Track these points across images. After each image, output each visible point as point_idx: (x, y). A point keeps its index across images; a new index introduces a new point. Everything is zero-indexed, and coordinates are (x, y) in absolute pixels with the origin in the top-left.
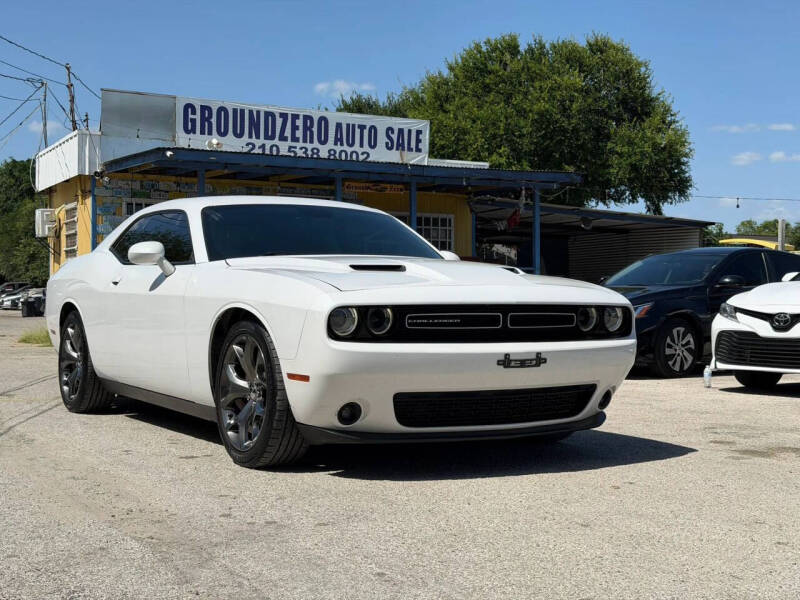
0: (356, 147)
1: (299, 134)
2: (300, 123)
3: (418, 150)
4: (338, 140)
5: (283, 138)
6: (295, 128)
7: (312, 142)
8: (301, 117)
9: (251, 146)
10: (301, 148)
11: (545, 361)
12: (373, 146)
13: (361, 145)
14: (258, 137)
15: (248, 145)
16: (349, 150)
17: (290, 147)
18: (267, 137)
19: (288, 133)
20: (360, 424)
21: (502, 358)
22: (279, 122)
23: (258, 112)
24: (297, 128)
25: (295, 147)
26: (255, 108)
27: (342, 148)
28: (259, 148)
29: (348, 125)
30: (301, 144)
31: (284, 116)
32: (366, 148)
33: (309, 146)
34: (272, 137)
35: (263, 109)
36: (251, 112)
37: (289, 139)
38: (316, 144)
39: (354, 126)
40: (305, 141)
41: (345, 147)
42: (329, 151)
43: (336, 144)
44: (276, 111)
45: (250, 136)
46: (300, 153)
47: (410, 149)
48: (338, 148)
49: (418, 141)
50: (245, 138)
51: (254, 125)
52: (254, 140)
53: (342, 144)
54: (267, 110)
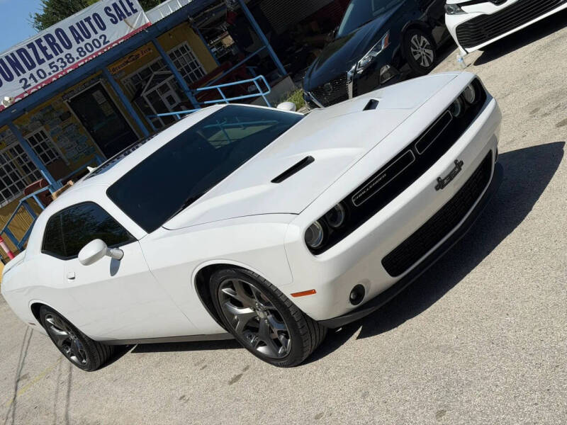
0: (94, 36)
1: (49, 51)
2: (44, 43)
3: (135, 11)
4: (78, 39)
5: (41, 62)
6: (44, 49)
7: (62, 52)
8: (43, 39)
9: (24, 81)
10: (58, 61)
11: (462, 163)
12: (104, 28)
13: (96, 33)
14: (24, 72)
15: (21, 81)
16: (90, 41)
17: (50, 65)
18: (30, 68)
19: (42, 56)
20: (368, 296)
21: (436, 183)
22: (30, 51)
23: (12, 54)
24: (46, 48)
25: (53, 63)
26: (8, 53)
27: (85, 43)
28: (30, 78)
29: (77, 24)
30: (55, 58)
31: (30, 46)
32: (100, 32)
33: (62, 56)
34: (34, 66)
35: (14, 50)
36: (7, 57)
37: (45, 59)
38: (66, 51)
39: (81, 22)
40: (57, 54)
41: (86, 41)
42: (78, 50)
43: (78, 43)
44: (24, 46)
45: (19, 75)
46: (59, 64)
47: (129, 14)
48: (82, 44)
49: (131, 5)
50: (16, 78)
51: (16, 65)
52: (23, 76)
53: (83, 40)
54: (17, 49)
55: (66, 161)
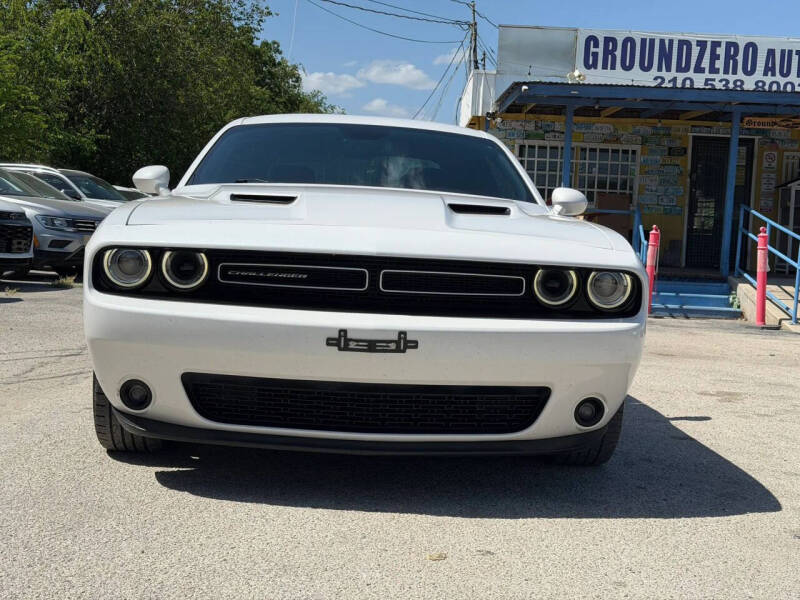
0: (792, 78)
1: (720, 64)
2: (721, 51)
4: (769, 70)
5: (699, 69)
6: (714, 57)
7: (735, 72)
8: (723, 46)
9: (659, 80)
10: (721, 81)
13: (798, 75)
14: (668, 69)
15: (656, 79)
16: (782, 81)
17: (707, 80)
18: (679, 69)
19: (706, 63)
22: (696, 51)
23: (671, 42)
24: (718, 57)
25: (714, 80)
26: (667, 37)
27: (774, 79)
28: (669, 82)
29: (783, 52)
30: (721, 75)
31: (702, 44)
33: (731, 78)
34: (687, 69)
35: (677, 37)
36: (662, 41)
37: (707, 70)
38: (740, 75)
39: (790, 52)
40: (726, 72)
41: (778, 78)
42: (756, 83)
43: (765, 74)
44: (693, 39)
45: (660, 69)
46: (719, 86)
48: (768, 79)
50: (654, 72)
51: (666, 56)
52: (664, 73)
53: (773, 75)
54: (682, 38)
55: (635, 203)
